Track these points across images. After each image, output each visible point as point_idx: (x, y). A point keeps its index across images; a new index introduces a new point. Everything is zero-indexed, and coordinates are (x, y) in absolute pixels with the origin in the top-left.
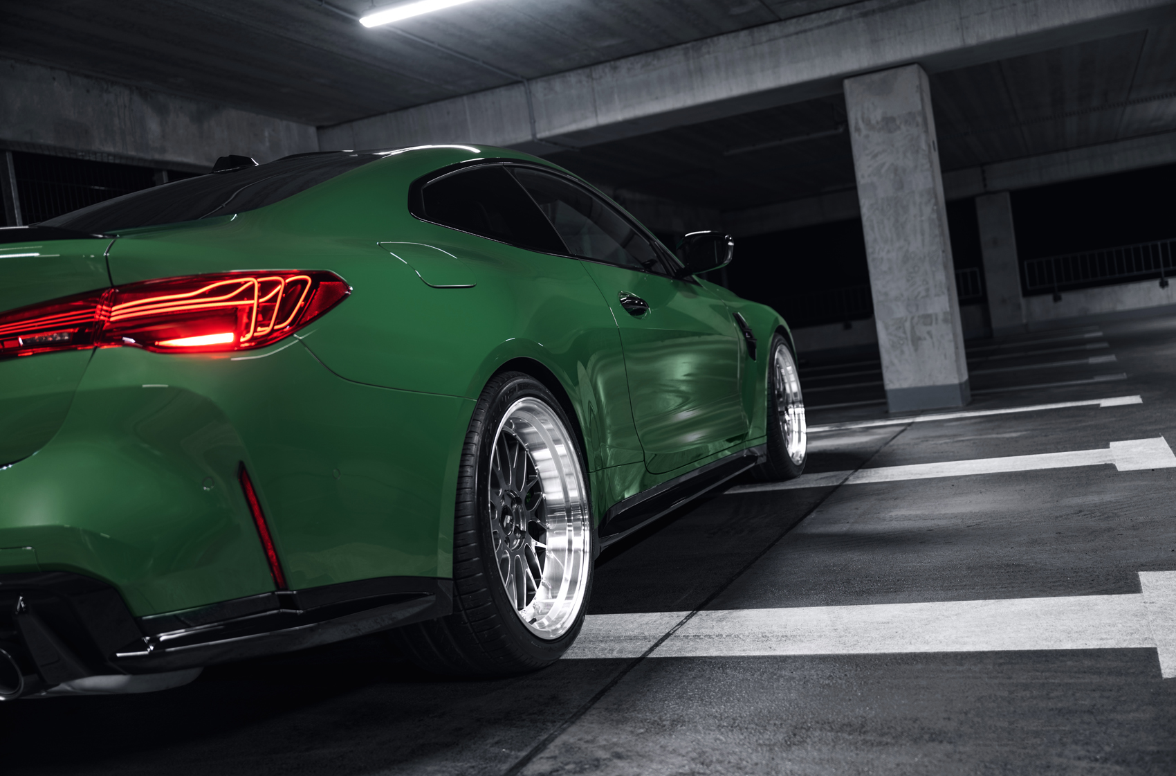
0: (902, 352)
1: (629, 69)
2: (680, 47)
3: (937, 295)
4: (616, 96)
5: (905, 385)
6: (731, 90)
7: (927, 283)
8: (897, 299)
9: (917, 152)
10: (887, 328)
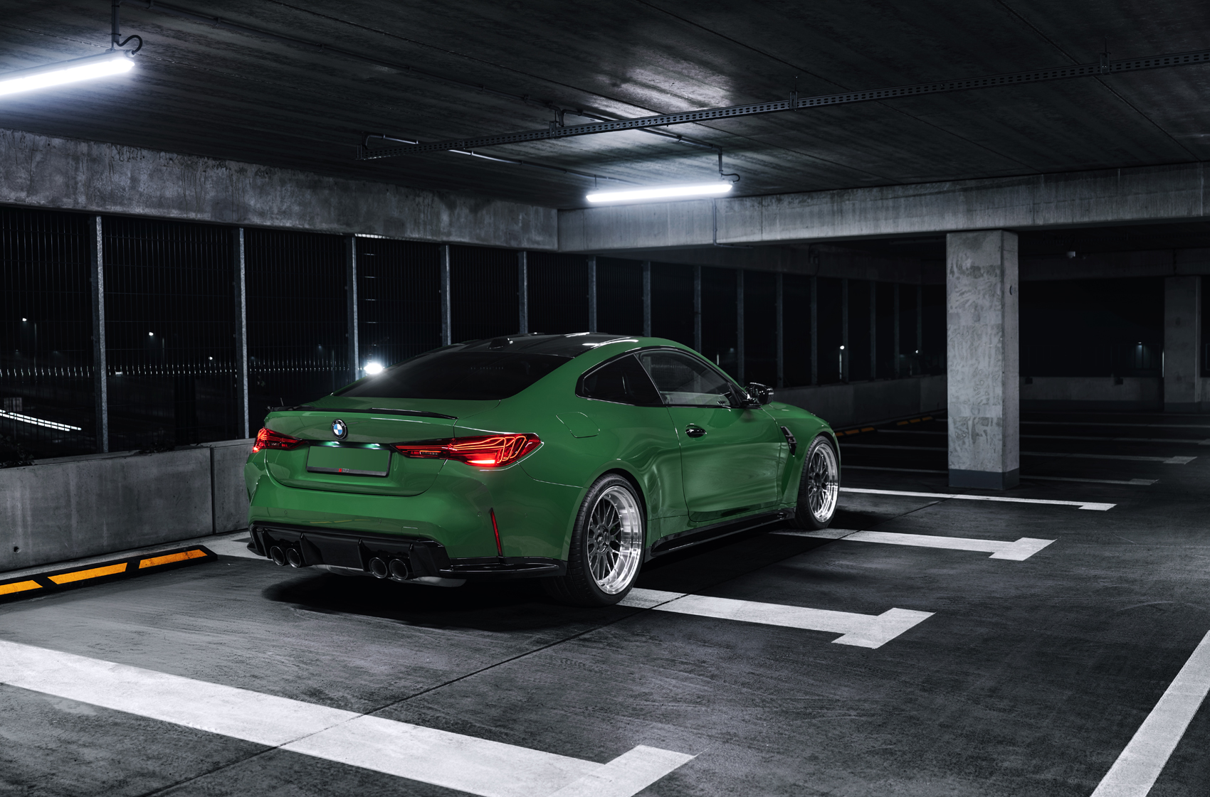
0: (964, 443)
1: (790, 203)
2: (828, 192)
3: (994, 404)
4: (778, 221)
5: (963, 468)
6: (862, 230)
7: (989, 394)
8: (965, 402)
9: (993, 295)
10: (955, 423)
